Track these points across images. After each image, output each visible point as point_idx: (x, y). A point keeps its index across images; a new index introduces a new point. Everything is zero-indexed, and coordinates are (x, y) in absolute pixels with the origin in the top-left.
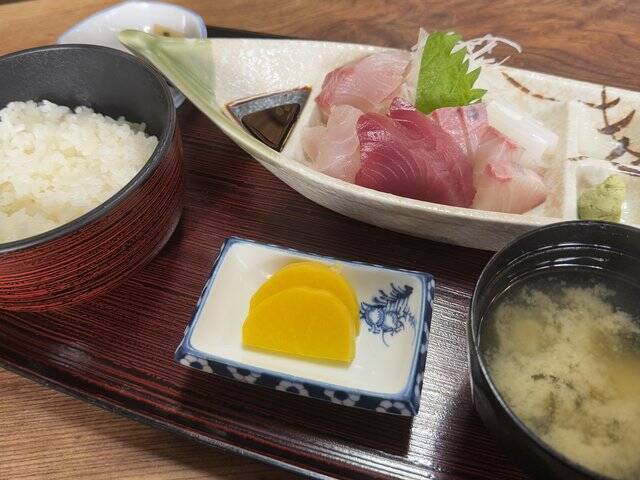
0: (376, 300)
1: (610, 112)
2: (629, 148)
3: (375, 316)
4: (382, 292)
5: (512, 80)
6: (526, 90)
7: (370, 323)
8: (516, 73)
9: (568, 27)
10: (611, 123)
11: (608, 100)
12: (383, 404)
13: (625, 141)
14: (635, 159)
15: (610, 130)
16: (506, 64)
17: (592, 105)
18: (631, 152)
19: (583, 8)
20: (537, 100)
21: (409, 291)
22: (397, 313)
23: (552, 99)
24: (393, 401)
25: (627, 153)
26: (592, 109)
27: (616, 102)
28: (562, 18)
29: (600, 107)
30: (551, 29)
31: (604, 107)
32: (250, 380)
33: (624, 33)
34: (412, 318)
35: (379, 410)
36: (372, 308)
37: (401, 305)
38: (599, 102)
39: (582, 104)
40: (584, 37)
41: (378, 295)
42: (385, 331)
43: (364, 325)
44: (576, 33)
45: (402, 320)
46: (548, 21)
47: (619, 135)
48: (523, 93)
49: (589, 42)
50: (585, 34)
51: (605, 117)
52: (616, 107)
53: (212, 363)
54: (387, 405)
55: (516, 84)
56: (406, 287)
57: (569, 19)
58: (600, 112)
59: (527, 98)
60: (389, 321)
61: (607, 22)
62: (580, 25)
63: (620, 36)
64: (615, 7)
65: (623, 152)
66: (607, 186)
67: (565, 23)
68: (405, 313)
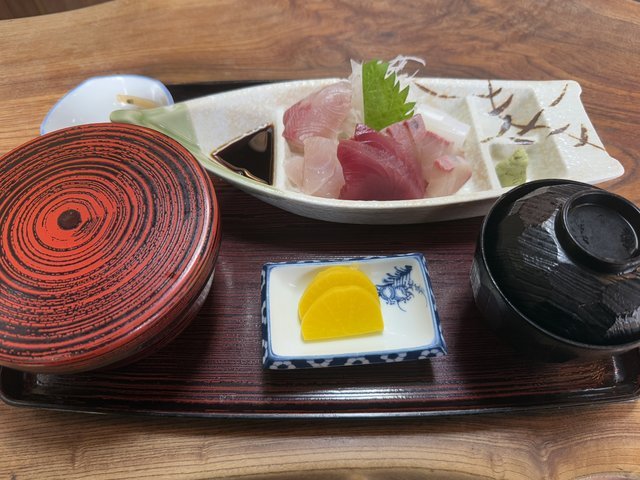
0: (385, 281)
1: (495, 98)
2: (513, 122)
3: (387, 292)
4: (388, 274)
5: (422, 88)
6: (434, 94)
7: (386, 298)
8: (424, 81)
9: (487, 48)
10: (497, 107)
11: (493, 92)
12: (423, 353)
13: (508, 118)
14: (520, 130)
15: (497, 111)
16: (417, 76)
17: (482, 96)
18: (515, 125)
19: (501, 32)
20: (443, 99)
21: (409, 269)
22: (403, 286)
23: (454, 97)
24: (430, 350)
25: (512, 127)
26: (483, 99)
27: (500, 90)
28: (483, 41)
29: (487, 97)
30: (473, 50)
31: (491, 95)
32: (325, 365)
33: (530, 54)
34: (418, 288)
35: (420, 358)
36: (384, 287)
37: (405, 280)
38: (488, 93)
39: (475, 97)
40: (498, 57)
41: (386, 277)
42: (398, 301)
43: (382, 301)
44: (492, 53)
45: (410, 290)
46: (470, 43)
47: (503, 114)
48: (432, 96)
49: (501, 61)
50: (499, 54)
51: (493, 103)
52: (501, 94)
53: (294, 361)
54: (426, 353)
55: (427, 90)
56: (406, 266)
57: (488, 41)
58: (489, 100)
59: (436, 99)
60: (399, 293)
61: (519, 45)
62: (496, 47)
63: (527, 57)
64: (526, 32)
65: (509, 127)
66: (516, 158)
67: (485, 44)
68: (411, 286)
